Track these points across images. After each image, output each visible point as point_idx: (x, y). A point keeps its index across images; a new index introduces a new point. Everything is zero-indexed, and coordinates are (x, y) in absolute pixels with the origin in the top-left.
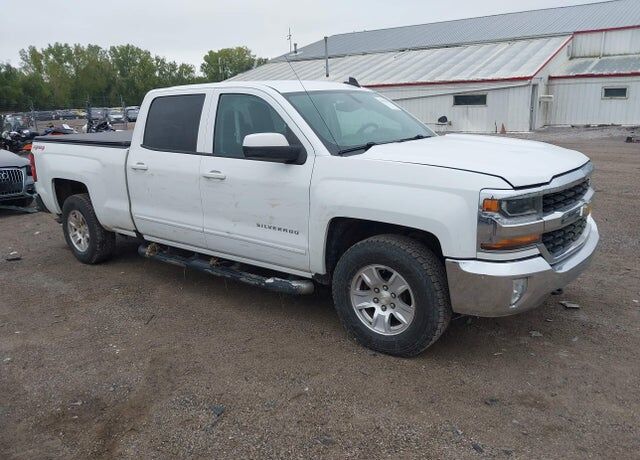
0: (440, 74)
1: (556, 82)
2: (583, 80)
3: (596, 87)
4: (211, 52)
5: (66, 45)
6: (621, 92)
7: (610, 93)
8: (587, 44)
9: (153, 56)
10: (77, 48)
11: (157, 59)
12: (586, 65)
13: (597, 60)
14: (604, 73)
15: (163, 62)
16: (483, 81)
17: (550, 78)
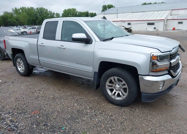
0: (144, 18)
1: (168, 20)
2: (174, 20)
3: (177, 21)
4: (65, 10)
5: (25, 7)
6: (182, 23)
7: (179, 23)
8: (174, 12)
9: (48, 11)
10: (28, 8)
11: (50, 11)
12: (174, 17)
13: (176, 16)
14: (178, 19)
15: (51, 12)
16: (154, 20)
17: (167, 20)
